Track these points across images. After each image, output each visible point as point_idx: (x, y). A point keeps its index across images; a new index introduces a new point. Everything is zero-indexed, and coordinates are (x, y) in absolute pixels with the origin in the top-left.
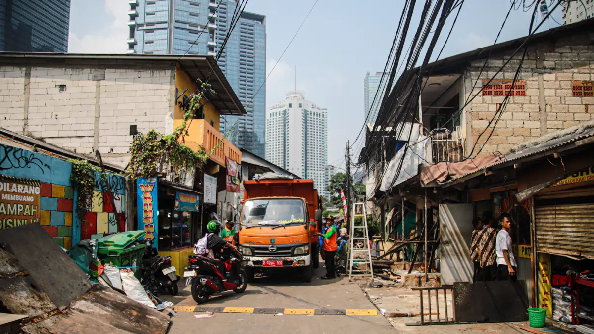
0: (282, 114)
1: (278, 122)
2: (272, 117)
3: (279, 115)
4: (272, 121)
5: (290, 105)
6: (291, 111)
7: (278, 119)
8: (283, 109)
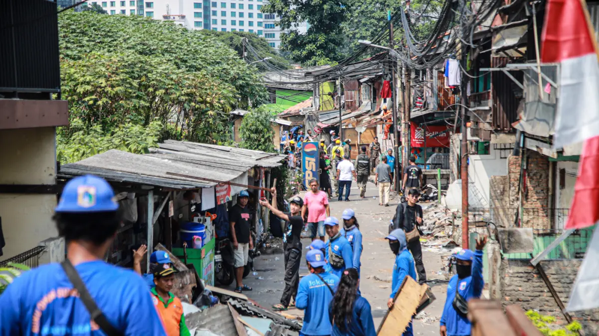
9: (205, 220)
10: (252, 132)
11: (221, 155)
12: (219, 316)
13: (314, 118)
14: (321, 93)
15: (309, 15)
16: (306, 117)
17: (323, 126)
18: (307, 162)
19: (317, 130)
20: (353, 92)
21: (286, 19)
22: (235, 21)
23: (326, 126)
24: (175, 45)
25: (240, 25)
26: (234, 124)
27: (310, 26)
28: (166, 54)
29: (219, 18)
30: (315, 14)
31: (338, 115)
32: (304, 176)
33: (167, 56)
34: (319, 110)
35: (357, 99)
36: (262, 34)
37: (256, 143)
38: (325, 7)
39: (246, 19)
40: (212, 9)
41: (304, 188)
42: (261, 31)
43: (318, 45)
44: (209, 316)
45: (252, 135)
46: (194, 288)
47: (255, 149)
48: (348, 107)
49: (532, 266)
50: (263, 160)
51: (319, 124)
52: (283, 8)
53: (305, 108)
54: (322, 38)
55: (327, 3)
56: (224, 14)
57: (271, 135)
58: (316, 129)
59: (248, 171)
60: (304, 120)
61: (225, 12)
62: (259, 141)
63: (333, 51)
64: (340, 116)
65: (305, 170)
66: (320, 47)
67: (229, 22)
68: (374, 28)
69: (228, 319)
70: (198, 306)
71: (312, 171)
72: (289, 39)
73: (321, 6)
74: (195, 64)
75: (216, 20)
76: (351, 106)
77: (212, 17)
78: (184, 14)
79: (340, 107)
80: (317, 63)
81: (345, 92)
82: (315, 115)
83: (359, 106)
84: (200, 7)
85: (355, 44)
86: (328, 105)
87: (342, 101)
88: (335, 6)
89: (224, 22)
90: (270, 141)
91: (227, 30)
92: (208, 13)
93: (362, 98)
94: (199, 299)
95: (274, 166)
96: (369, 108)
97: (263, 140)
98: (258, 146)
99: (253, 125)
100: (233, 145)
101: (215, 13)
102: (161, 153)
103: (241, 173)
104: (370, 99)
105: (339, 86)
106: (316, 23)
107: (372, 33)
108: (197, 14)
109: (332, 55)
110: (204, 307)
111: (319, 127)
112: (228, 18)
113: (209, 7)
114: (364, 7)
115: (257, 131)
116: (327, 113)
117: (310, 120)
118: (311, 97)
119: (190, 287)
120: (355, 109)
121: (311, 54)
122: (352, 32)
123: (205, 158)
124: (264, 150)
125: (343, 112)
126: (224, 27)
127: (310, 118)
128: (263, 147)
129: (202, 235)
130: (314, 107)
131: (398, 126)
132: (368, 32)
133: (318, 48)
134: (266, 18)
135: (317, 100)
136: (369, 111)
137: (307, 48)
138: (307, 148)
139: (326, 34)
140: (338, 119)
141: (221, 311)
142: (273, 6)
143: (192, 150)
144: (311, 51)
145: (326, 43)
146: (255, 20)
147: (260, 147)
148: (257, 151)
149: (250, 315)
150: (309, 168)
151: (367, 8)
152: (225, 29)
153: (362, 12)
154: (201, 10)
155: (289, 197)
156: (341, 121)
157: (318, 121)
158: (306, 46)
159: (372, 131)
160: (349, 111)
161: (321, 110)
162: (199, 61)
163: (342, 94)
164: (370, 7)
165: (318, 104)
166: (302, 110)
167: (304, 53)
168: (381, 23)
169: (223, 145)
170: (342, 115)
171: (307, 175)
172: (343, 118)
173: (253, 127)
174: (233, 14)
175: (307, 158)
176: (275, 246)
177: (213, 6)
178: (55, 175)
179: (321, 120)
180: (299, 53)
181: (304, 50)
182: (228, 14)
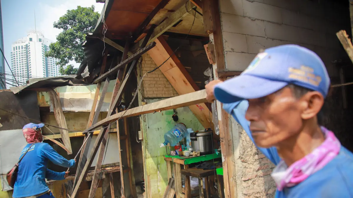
0: (25, 48)
1: (21, 54)
2: (16, 51)
3: (22, 48)
4: (16, 53)
5: (31, 39)
6: (32, 45)
7: (21, 52)
8: (25, 44)
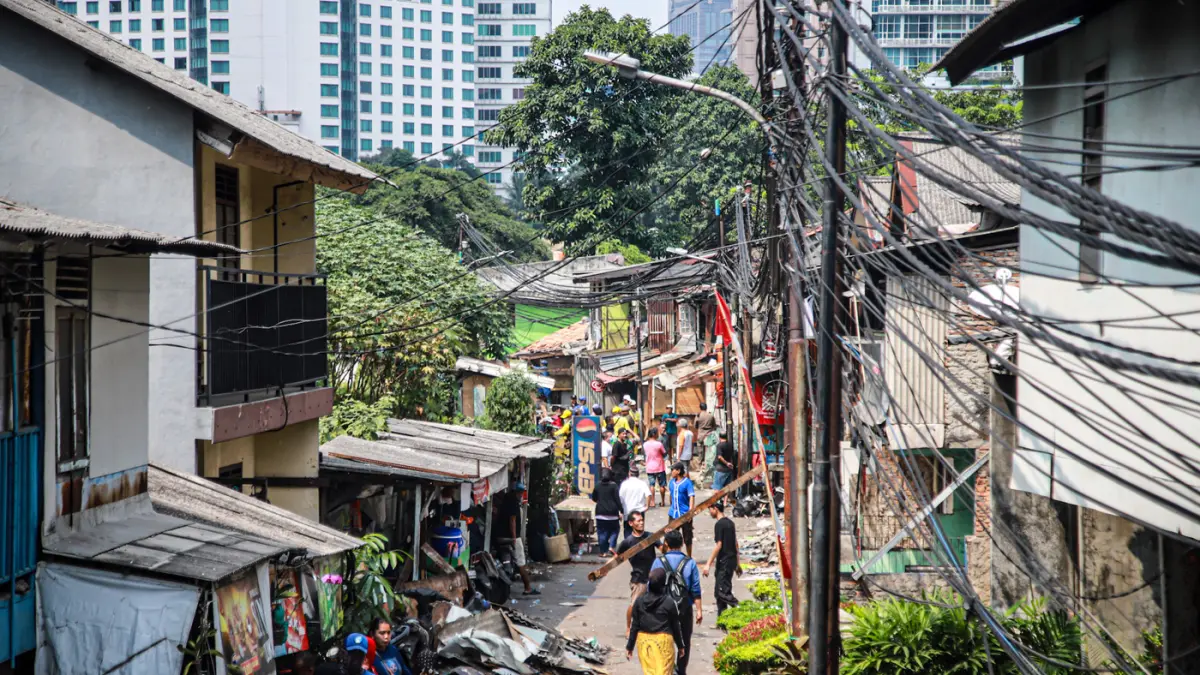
9: (459, 525)
10: (503, 405)
11: (465, 440)
12: (491, 622)
13: (591, 363)
14: (604, 317)
15: (583, 151)
16: (576, 361)
17: (608, 380)
18: (580, 449)
19: (596, 387)
20: (664, 317)
21: (536, 159)
22: (412, 124)
23: (614, 379)
24: (369, 257)
25: (423, 133)
26: (461, 385)
27: (581, 172)
28: (354, 273)
29: (376, 117)
30: (593, 150)
31: (635, 360)
32: (577, 471)
33: (356, 276)
34: (600, 347)
35: (671, 329)
36: (471, 154)
37: (509, 422)
38: (617, 136)
39: (437, 121)
40: (361, 97)
41: (576, 492)
42: (471, 146)
43: (600, 211)
44: (481, 621)
45: (503, 411)
46: (465, 592)
47: (507, 431)
48: (655, 345)
49: (853, 580)
50: (522, 448)
51: (601, 376)
52: (529, 138)
53: (574, 341)
54: (607, 199)
55: (620, 129)
56: (387, 108)
57: (531, 410)
58: (595, 384)
59: (509, 464)
60: (573, 367)
61: (390, 104)
62: (514, 419)
63: (630, 223)
64: (639, 362)
65: (578, 462)
66: (605, 215)
67: (398, 128)
68: (716, 166)
69: (501, 626)
70: (470, 610)
71: (588, 463)
72: (541, 198)
73: (606, 134)
74: (400, 288)
75: (370, 122)
76: (660, 343)
77: (361, 116)
78: (297, 109)
79: (640, 345)
80: (598, 247)
81: (649, 317)
82: (592, 358)
83: (676, 342)
84: (336, 95)
85: (676, 199)
86: (617, 339)
87: (644, 334)
88: (635, 135)
89: (387, 127)
90: (528, 418)
91: (394, 146)
92: (352, 105)
93: (680, 328)
94: (472, 602)
95: (539, 456)
96: (693, 349)
97: (519, 417)
98: (512, 426)
99: (504, 395)
100: (466, 422)
101: (366, 107)
102: (393, 439)
103: (501, 466)
104: (695, 330)
105: (637, 309)
106: (595, 166)
107: (712, 176)
108: (327, 111)
109: (627, 230)
110: (476, 612)
111: (600, 381)
112: (398, 118)
113: (355, 93)
114: (694, 121)
115: (510, 405)
116: (616, 354)
117: (583, 367)
118: (585, 318)
119: (461, 590)
120: (666, 348)
121: (585, 228)
122: (669, 173)
123: (449, 445)
124: (521, 433)
125: (644, 354)
126: (387, 137)
127: (583, 364)
128: (520, 428)
129: (458, 540)
130: (590, 341)
131: (733, 390)
132: (703, 174)
133: (600, 216)
134: (480, 118)
135: (597, 329)
136: (693, 354)
137: (577, 216)
138: (581, 426)
139: (614, 190)
140: (634, 369)
141: (493, 617)
142: (510, 133)
143: (427, 434)
144: (585, 221)
145: (615, 207)
146: (458, 122)
147: (514, 429)
148: (510, 435)
149: (523, 624)
150: (583, 460)
151: (700, 124)
152: (391, 142)
153: (691, 132)
154: (337, 101)
155: (557, 503)
156: (639, 373)
157: (599, 370)
158: (575, 213)
159: (698, 390)
160: (655, 352)
161: (604, 347)
162: (407, 284)
163: (643, 320)
164: (706, 124)
165: (598, 337)
166: (568, 346)
167: (572, 225)
168: (732, 157)
169: (451, 423)
170: (642, 358)
171: (580, 471)
172: (644, 365)
173: (505, 399)
174: (408, 109)
175: (581, 443)
176: (536, 572)
177: (363, 91)
178: (317, 467)
179: (603, 368)
180: (562, 225)
181: (572, 219)
182: (398, 109)
